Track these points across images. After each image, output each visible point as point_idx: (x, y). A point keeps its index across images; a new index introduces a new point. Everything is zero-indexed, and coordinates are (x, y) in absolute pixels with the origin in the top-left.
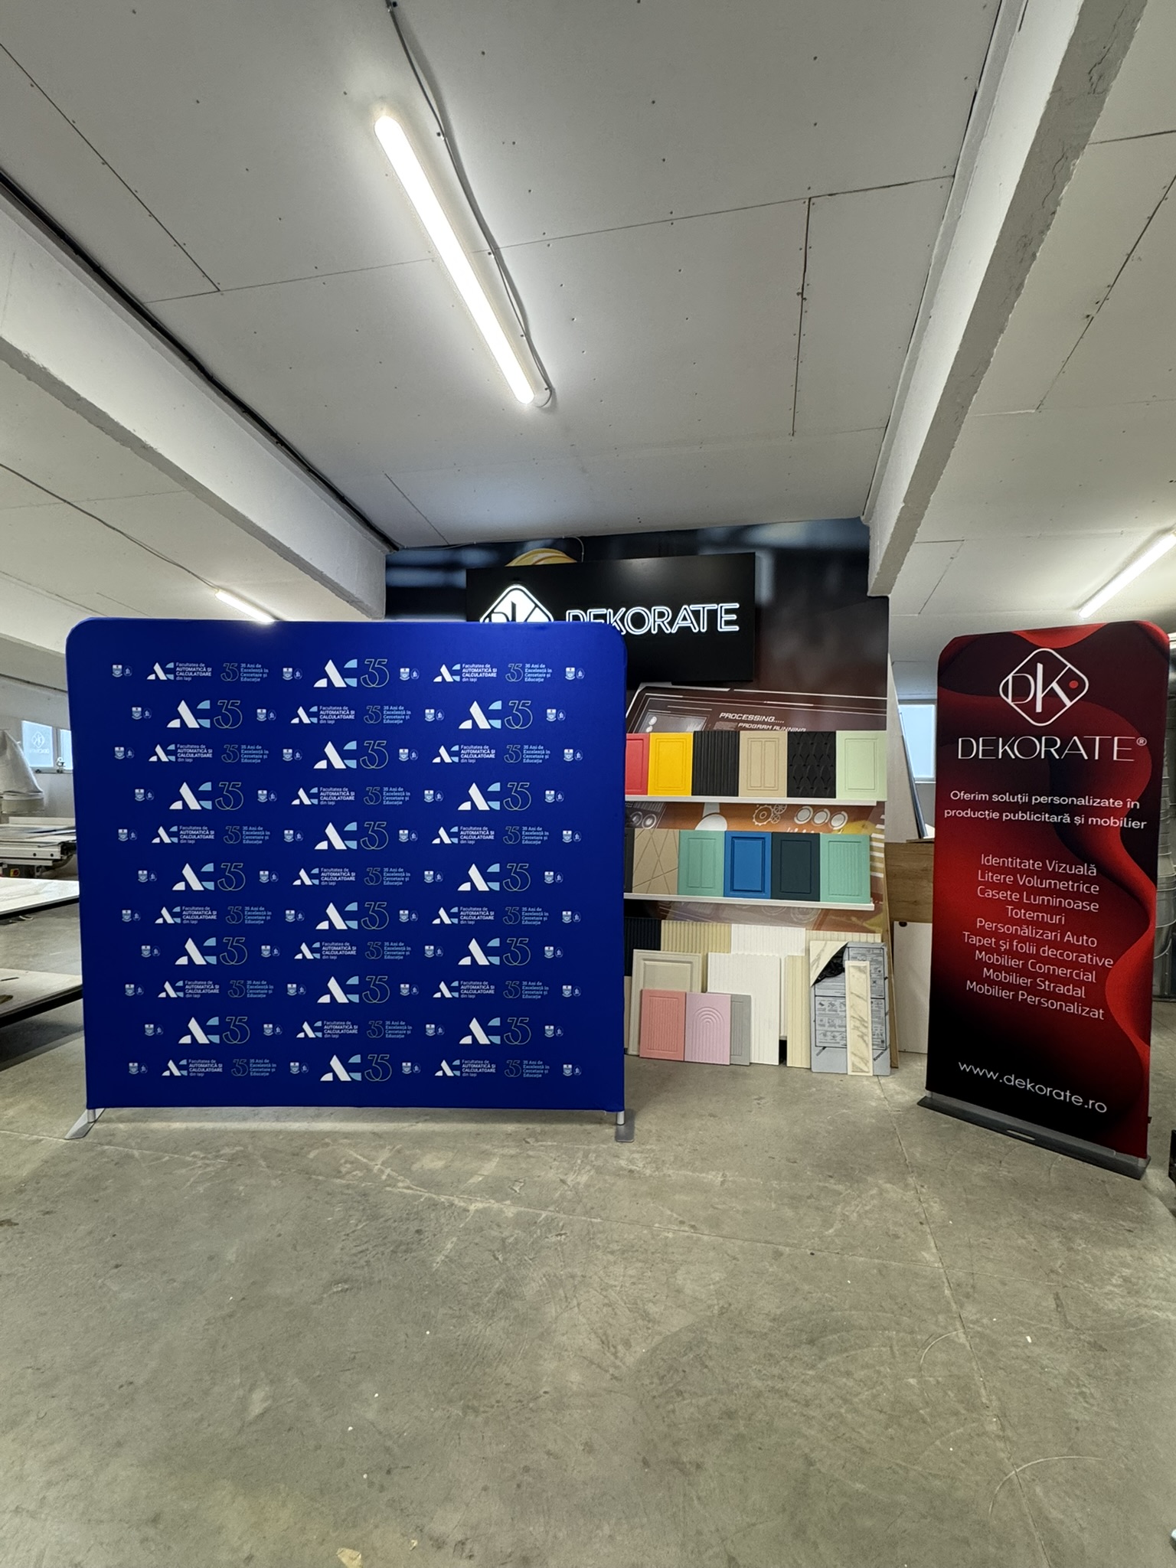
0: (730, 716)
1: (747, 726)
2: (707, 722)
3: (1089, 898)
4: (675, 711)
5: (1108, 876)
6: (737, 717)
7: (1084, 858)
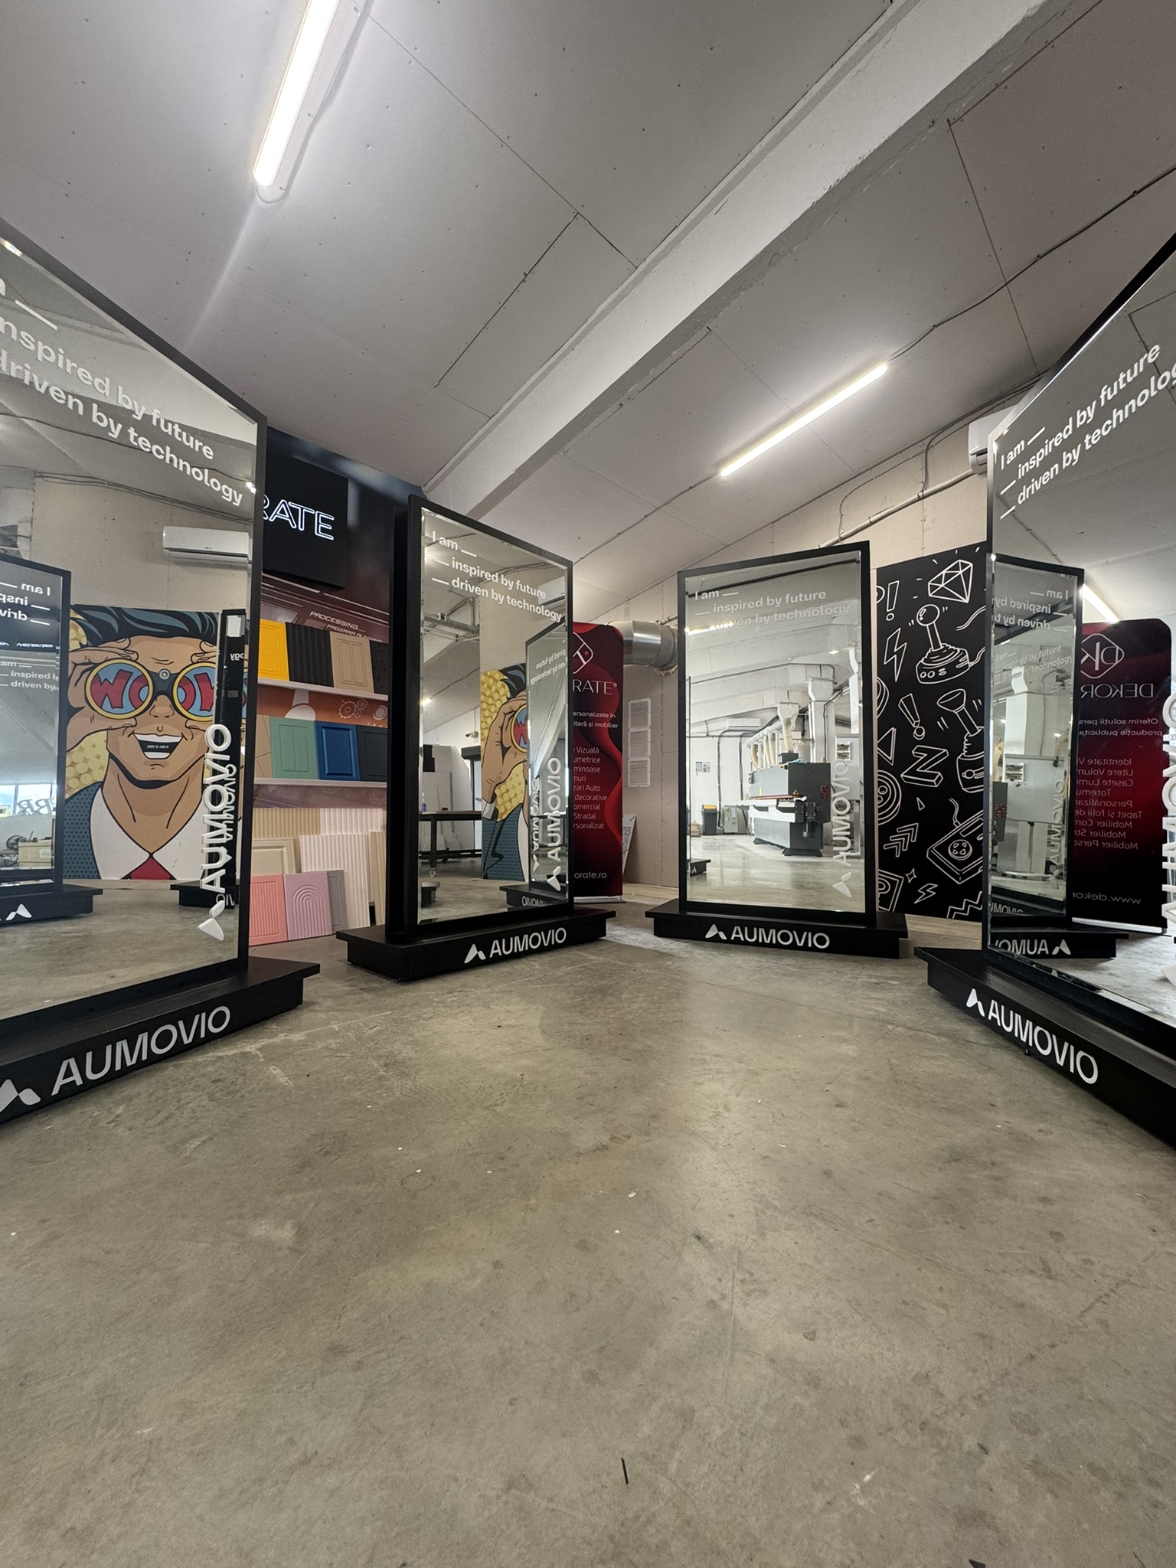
0: (320, 616)
1: (335, 628)
2: (299, 617)
3: (595, 765)
5: (604, 753)
6: (326, 618)
7: (594, 745)
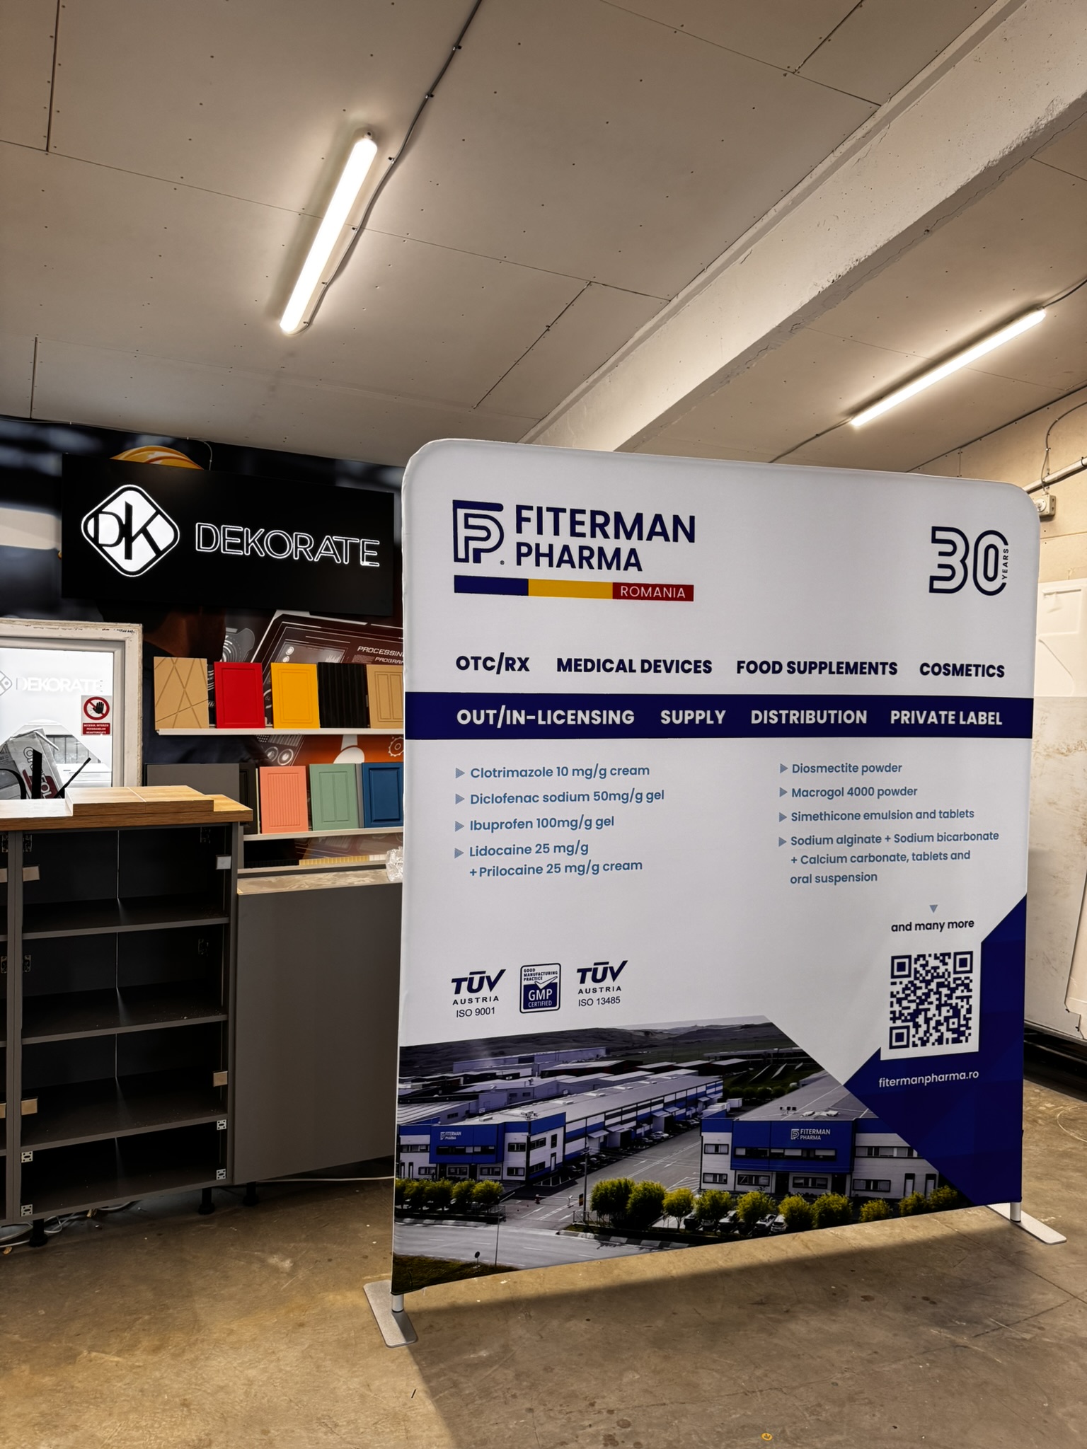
0: (368, 649)
1: (383, 660)
2: (346, 655)
4: (314, 643)
6: (374, 651)
